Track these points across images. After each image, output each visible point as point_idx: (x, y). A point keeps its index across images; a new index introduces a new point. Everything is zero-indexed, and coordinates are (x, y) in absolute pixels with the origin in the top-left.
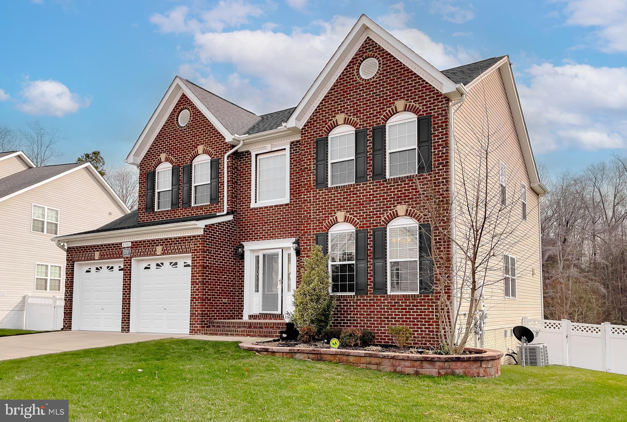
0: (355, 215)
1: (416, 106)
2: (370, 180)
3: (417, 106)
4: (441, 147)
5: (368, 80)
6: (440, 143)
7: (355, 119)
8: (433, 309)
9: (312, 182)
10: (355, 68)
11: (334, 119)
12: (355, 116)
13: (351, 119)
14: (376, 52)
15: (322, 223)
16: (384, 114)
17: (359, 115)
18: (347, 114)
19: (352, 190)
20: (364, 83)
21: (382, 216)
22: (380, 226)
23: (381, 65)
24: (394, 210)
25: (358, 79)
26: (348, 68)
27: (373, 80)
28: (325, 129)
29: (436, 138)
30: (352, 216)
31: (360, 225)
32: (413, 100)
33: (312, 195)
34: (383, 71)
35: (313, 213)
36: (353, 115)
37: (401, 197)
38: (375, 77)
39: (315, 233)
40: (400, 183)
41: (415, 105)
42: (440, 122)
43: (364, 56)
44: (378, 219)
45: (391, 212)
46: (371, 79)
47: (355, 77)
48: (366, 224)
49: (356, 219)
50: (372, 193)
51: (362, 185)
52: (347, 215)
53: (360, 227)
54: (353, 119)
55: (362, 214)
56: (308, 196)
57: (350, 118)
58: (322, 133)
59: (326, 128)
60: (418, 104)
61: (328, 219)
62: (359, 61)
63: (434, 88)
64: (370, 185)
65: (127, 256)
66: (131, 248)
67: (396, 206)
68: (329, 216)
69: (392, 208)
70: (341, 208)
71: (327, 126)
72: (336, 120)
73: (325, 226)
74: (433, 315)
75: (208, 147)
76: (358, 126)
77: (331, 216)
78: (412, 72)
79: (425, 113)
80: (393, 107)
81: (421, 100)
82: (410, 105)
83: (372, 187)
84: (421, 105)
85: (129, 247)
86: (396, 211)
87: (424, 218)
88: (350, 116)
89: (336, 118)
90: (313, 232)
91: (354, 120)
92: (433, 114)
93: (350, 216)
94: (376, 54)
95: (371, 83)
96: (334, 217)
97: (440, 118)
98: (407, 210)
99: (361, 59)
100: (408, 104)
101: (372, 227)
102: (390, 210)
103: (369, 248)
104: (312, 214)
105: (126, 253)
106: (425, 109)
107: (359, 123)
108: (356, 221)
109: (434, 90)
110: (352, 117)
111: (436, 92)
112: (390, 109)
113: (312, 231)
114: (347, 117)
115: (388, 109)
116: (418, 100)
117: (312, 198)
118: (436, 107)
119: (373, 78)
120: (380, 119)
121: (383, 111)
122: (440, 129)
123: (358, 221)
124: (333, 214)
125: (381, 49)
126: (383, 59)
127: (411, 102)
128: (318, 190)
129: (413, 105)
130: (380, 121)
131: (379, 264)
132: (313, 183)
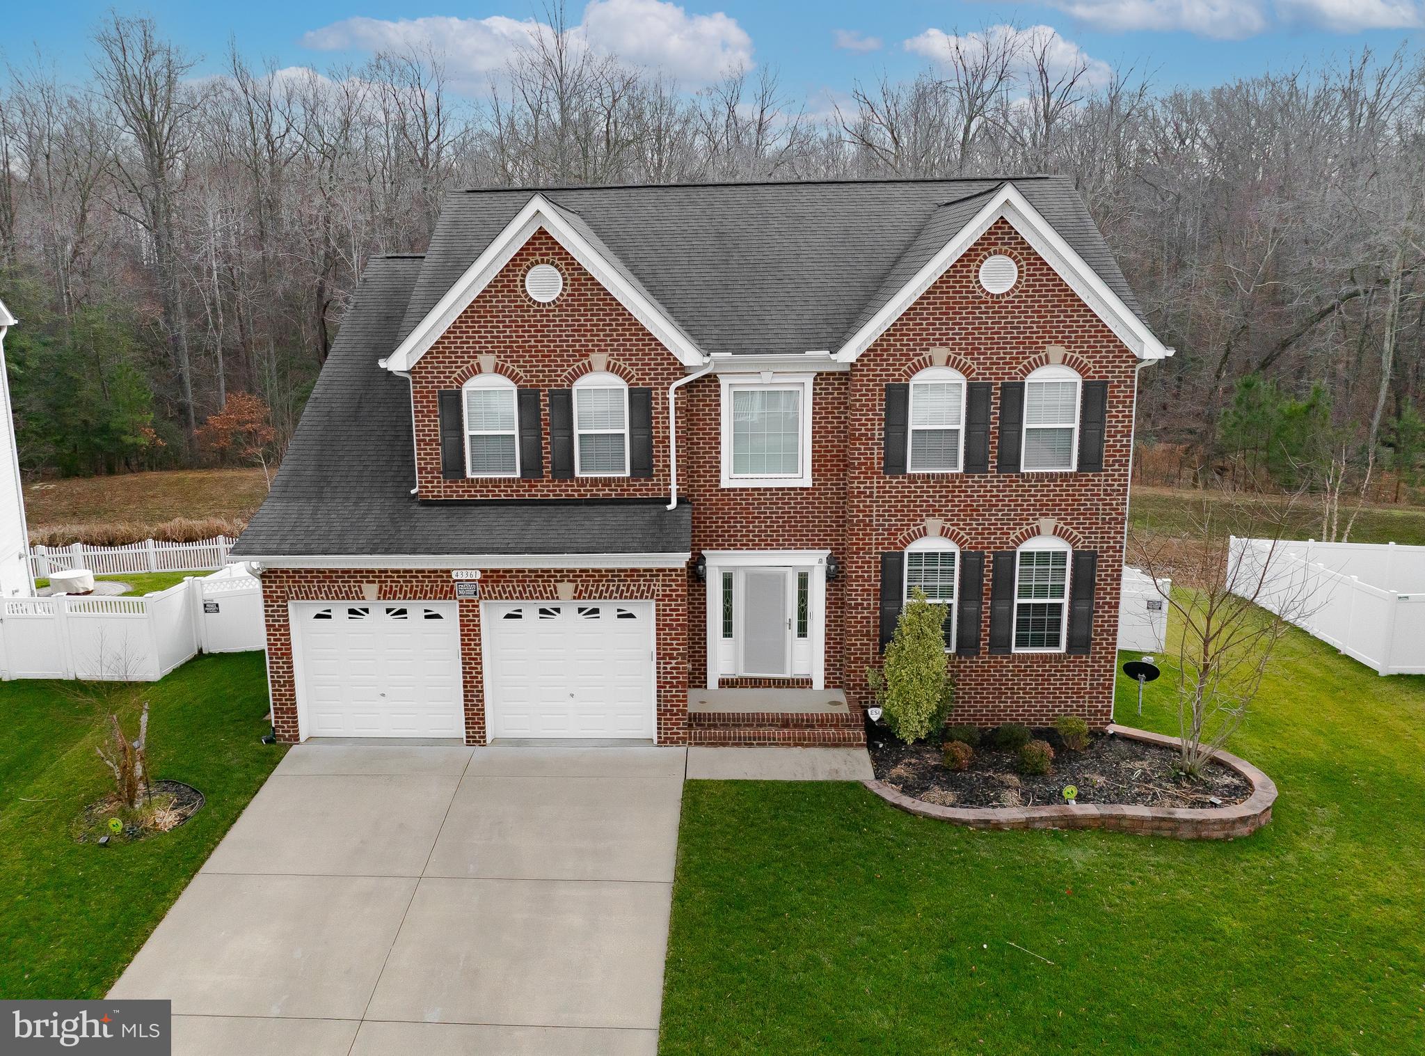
0: (962, 526)
1: (1082, 361)
2: (993, 472)
3: (1085, 361)
4: (1119, 436)
5: (998, 296)
6: (1119, 429)
7: (969, 362)
8: (1086, 675)
9: (876, 461)
10: (973, 268)
11: (926, 355)
12: (969, 357)
13: (961, 360)
14: (1016, 249)
15: (896, 534)
16: (1025, 362)
17: (976, 356)
18: (952, 349)
19: (957, 484)
20: (990, 300)
21: (1011, 532)
22: (1008, 548)
23: (1024, 275)
24: (1034, 526)
25: (977, 289)
26: (959, 264)
27: (1007, 299)
28: (905, 368)
29: (1114, 420)
30: (955, 528)
31: (971, 543)
32: (1078, 350)
33: (875, 485)
34: (1027, 286)
35: (877, 516)
36: (965, 354)
37: (1048, 505)
38: (1012, 295)
39: (880, 550)
40: (1046, 483)
41: (1081, 358)
42: (1122, 394)
43: (992, 250)
44: (1005, 536)
45: (1029, 527)
46: (1003, 295)
47: (971, 285)
48: (983, 543)
49: (962, 533)
50: (995, 493)
51: (976, 479)
52: (947, 526)
53: (969, 548)
54: (964, 360)
55: (974, 526)
56: (868, 485)
57: (959, 358)
58: (900, 375)
59: (909, 367)
60: (1087, 357)
61: (908, 529)
62: (981, 257)
63: (1115, 336)
64: (992, 479)
65: (470, 598)
66: (480, 581)
67: (1037, 519)
68: (909, 525)
69: (1031, 521)
70: (934, 512)
71: (910, 364)
72: (930, 357)
73: (900, 541)
74: (1085, 684)
75: (619, 360)
76: (974, 375)
77: (914, 525)
78: (1080, 300)
79: (1097, 375)
80: (1043, 355)
81: (1093, 352)
82: (1072, 357)
83: (995, 484)
84: (1092, 360)
85: (474, 580)
86: (1037, 527)
87: (1084, 542)
88: (960, 354)
89: (930, 353)
90: (877, 548)
91: (966, 363)
92: (1110, 379)
93: (952, 528)
94: (1015, 253)
95: (1003, 304)
96: (921, 527)
97: (1123, 388)
98: (1056, 527)
99: (985, 253)
100: (1069, 355)
101: (992, 550)
102: (1027, 524)
103: (985, 582)
104: (874, 518)
105: (465, 592)
106: (1097, 369)
107: (977, 371)
108: (963, 537)
109: (1116, 341)
110: (962, 357)
111: (1118, 343)
112: (1036, 356)
113: (874, 547)
114: (953, 356)
115: (1033, 356)
116: (1087, 352)
117: (875, 490)
118: (1117, 370)
119: (1008, 294)
120: (1017, 370)
121: (1024, 358)
122: (1121, 406)
123: (966, 537)
124: (918, 522)
125: (1026, 245)
126: (1027, 264)
127: (1075, 352)
128: (888, 476)
129: (1077, 359)
130: (1016, 373)
131: (1001, 607)
132: (879, 463)
